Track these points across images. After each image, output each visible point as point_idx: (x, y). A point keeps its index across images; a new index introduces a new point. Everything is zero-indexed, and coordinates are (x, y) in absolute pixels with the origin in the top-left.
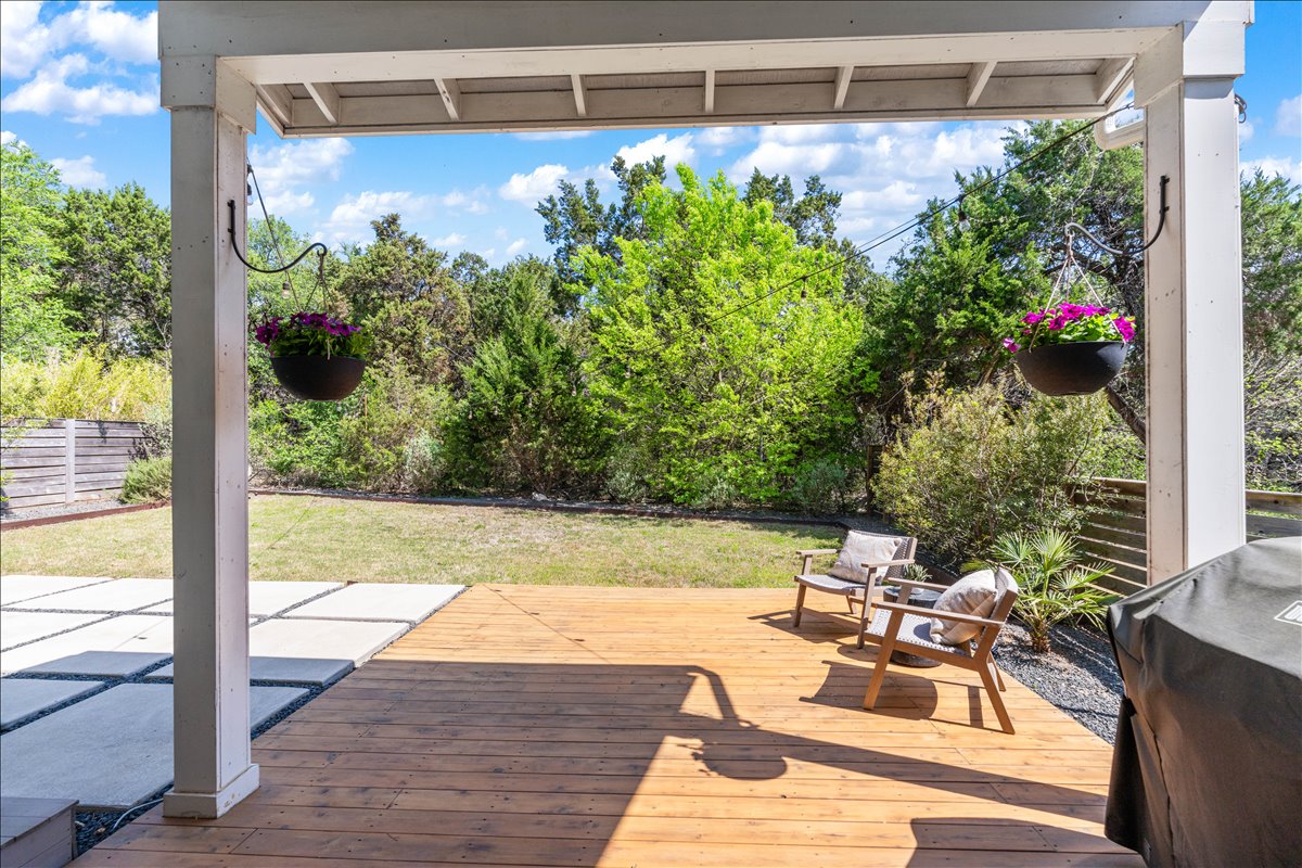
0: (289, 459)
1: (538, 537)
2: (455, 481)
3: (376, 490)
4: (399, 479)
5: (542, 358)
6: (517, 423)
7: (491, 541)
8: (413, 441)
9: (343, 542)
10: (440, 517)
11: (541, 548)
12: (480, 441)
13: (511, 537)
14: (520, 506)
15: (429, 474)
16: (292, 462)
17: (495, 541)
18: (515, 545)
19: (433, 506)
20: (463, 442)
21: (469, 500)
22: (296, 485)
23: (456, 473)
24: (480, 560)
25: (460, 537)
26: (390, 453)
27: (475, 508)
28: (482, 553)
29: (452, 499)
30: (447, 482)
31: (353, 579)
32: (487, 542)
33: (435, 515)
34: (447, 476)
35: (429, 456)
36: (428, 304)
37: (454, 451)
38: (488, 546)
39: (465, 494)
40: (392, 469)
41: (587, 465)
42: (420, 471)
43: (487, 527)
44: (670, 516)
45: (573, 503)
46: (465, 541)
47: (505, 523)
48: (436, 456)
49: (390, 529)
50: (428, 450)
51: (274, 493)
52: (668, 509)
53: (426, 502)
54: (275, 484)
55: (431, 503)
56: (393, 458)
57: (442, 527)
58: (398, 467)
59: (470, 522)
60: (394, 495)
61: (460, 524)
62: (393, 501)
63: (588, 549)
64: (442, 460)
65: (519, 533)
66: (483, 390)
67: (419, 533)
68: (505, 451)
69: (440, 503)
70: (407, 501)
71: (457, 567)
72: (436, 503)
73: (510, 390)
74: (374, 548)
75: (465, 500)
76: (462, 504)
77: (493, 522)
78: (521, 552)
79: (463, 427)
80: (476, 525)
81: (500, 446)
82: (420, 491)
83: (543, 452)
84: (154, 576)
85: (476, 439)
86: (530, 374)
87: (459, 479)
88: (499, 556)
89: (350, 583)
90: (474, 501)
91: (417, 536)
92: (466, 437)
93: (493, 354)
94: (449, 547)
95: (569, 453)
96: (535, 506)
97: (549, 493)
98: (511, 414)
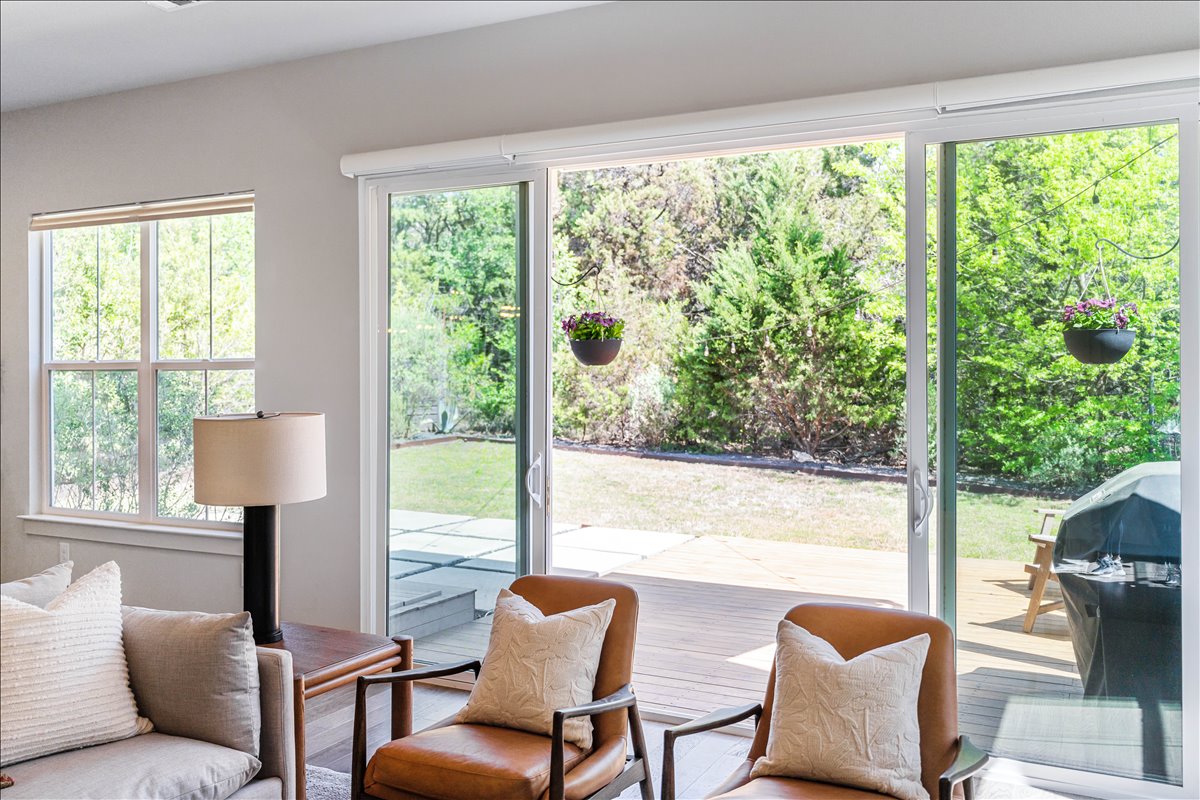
0: (498, 400)
1: (788, 503)
2: (691, 431)
3: (595, 441)
4: (622, 427)
5: (800, 266)
6: (771, 355)
7: (730, 503)
8: (640, 379)
9: (570, 494)
10: (671, 474)
11: (788, 513)
12: (721, 379)
13: (754, 500)
14: (772, 467)
15: (659, 422)
16: (500, 403)
17: (735, 504)
18: (756, 509)
19: (663, 462)
20: (701, 382)
21: (707, 457)
22: (504, 432)
23: (693, 421)
24: (714, 519)
25: (694, 497)
26: (612, 393)
27: (716, 466)
28: (717, 513)
29: (686, 455)
30: (681, 432)
31: (585, 523)
32: (725, 504)
33: (665, 472)
34: (681, 425)
35: (660, 399)
36: (659, 191)
37: (692, 392)
38: (726, 507)
39: (704, 450)
40: (614, 414)
41: (867, 414)
42: (648, 417)
43: (727, 489)
44: (990, 490)
45: (849, 467)
46: (699, 501)
47: (751, 485)
48: (667, 396)
49: (615, 484)
50: (657, 389)
51: (482, 440)
52: (991, 480)
53: (656, 457)
54: (481, 429)
55: (661, 458)
56: (616, 401)
57: (674, 485)
58: (622, 412)
59: (707, 482)
60: (616, 446)
61: (695, 484)
62: (616, 454)
63: (847, 518)
64: (676, 404)
65: (764, 497)
66: (724, 314)
67: (647, 490)
68: (755, 393)
69: (672, 459)
70: (632, 455)
71: (689, 523)
72: (666, 459)
73: (759, 314)
74: (602, 501)
75: (703, 457)
76: (700, 461)
77: (736, 484)
78: (763, 515)
79: (701, 362)
80: (713, 486)
81: (747, 386)
82: (649, 445)
83: (804, 395)
84: (413, 509)
85: (718, 377)
86: (783, 292)
87: (697, 429)
88: (737, 517)
89: (583, 526)
90: (714, 458)
91: (646, 493)
92: (705, 374)
93: (735, 266)
94: (680, 506)
95: (840, 397)
96: (795, 467)
97: (817, 451)
98: (762, 344)
